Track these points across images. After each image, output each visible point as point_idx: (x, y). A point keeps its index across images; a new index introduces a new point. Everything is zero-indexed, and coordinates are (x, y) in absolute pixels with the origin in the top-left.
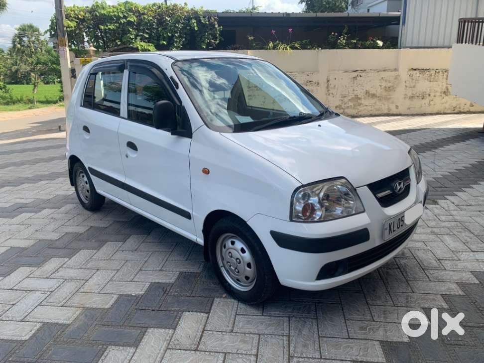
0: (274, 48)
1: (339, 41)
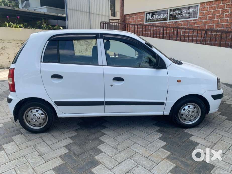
0: (9, 26)
1: (43, 26)
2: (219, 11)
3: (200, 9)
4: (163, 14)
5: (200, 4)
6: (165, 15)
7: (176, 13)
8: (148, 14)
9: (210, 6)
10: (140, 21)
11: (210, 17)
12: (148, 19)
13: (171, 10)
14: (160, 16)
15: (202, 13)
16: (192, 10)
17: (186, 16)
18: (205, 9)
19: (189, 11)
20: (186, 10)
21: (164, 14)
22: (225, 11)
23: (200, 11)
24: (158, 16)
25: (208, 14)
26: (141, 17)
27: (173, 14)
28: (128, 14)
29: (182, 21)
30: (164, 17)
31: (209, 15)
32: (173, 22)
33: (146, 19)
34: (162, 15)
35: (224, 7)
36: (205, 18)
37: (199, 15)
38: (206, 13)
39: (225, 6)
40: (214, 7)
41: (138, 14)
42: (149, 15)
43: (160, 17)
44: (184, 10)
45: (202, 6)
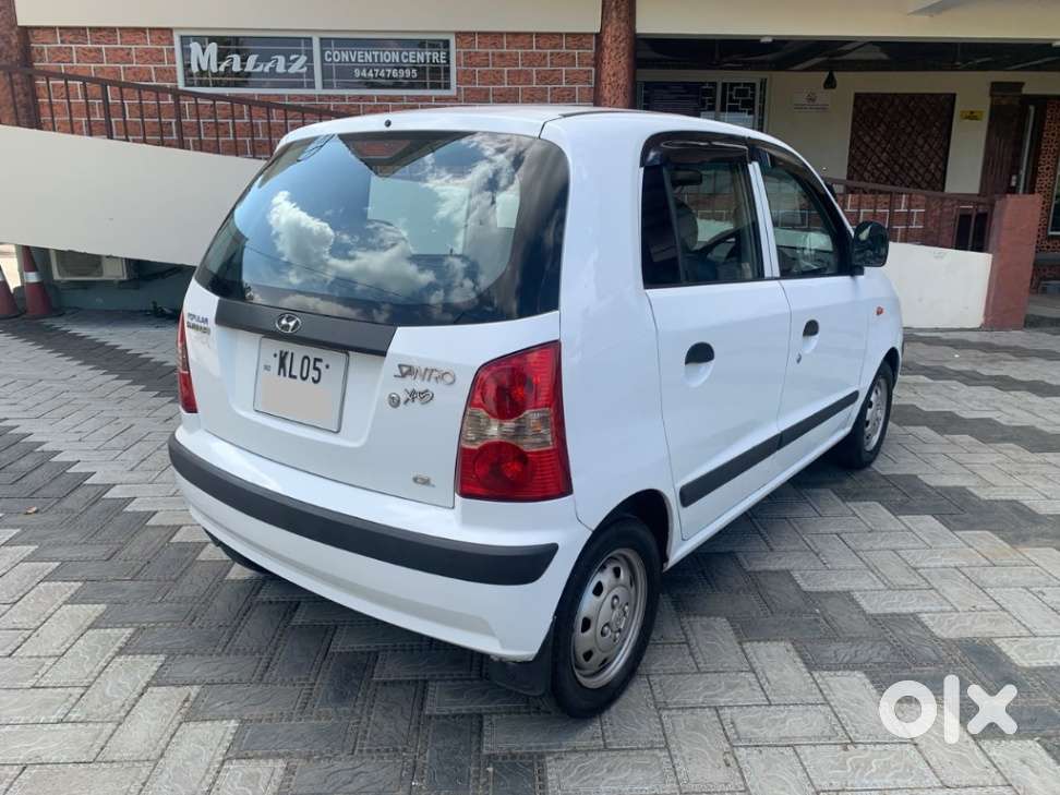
2: (528, 74)
3: (458, 59)
4: (287, 55)
5: (457, 37)
6: (296, 59)
7: (353, 60)
8: (195, 47)
9: (495, 50)
10: (146, 77)
11: (498, 93)
12: (195, 69)
13: (325, 42)
14: (270, 65)
15: (467, 74)
16: (425, 56)
17: (408, 75)
18: (478, 60)
19: (411, 57)
20: (401, 53)
21: (292, 57)
22: (550, 76)
23: (458, 64)
24: (258, 60)
25: (492, 79)
26: (147, 51)
27: (340, 62)
28: (52, 29)
29: (386, 96)
30: (294, 69)
31: (494, 84)
32: (343, 98)
33: (187, 66)
34: (281, 59)
35: (543, 62)
36: (483, 93)
37: (459, 82)
38: (483, 75)
39: (548, 58)
40: (510, 54)
41: (127, 37)
42: (204, 50)
43: (273, 70)
44: (390, 51)
45: (464, 46)
